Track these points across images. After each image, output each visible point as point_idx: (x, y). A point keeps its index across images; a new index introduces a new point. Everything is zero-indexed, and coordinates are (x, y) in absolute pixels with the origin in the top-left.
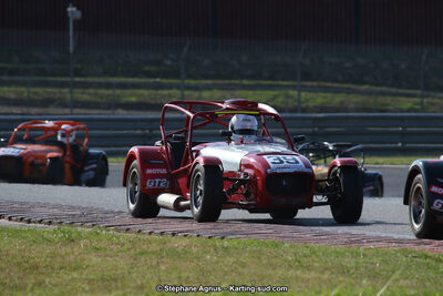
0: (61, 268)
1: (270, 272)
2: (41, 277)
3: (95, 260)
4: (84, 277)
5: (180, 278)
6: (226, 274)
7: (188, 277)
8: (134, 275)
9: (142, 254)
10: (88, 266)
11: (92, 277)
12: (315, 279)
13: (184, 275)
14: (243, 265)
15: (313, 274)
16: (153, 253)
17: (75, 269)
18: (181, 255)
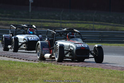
0: (43, 75)
1: (103, 77)
2: (37, 77)
3: (52, 72)
4: (50, 77)
5: (77, 78)
6: (90, 78)
7: (80, 78)
8: (64, 77)
9: (65, 71)
10: (50, 74)
11: (52, 77)
12: (116, 80)
13: (78, 78)
14: (95, 75)
15: (115, 78)
16: (68, 71)
17: (47, 75)
18: (76, 72)
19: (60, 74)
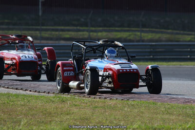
0: (61, 114)
1: (155, 116)
2: (53, 118)
3: (75, 110)
4: (72, 118)
5: (115, 118)
6: (135, 117)
7: (119, 118)
8: (95, 117)
9: (96, 107)
10: (73, 113)
11: (76, 118)
13: (117, 117)
14: (142, 113)
15: (174, 117)
16: (101, 107)
17: (68, 114)
18: (114, 108)
19: (88, 112)
